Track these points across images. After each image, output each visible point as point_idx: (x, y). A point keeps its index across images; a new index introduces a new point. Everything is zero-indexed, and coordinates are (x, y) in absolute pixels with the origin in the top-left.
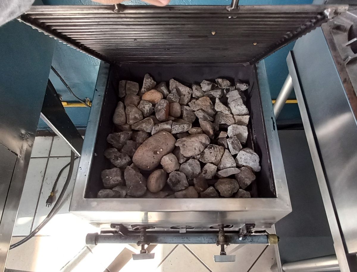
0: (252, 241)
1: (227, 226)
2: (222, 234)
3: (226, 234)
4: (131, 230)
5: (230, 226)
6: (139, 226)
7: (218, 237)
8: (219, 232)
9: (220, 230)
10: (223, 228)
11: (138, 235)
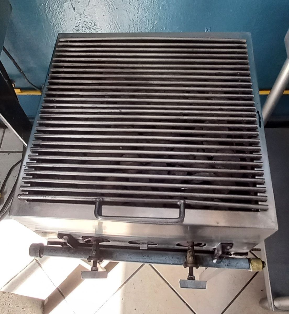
0: (228, 264)
1: (199, 245)
2: (191, 253)
3: (196, 254)
4: (81, 242)
5: (201, 244)
6: (91, 238)
7: (186, 257)
8: (188, 251)
9: (189, 248)
10: (193, 245)
11: (90, 249)
